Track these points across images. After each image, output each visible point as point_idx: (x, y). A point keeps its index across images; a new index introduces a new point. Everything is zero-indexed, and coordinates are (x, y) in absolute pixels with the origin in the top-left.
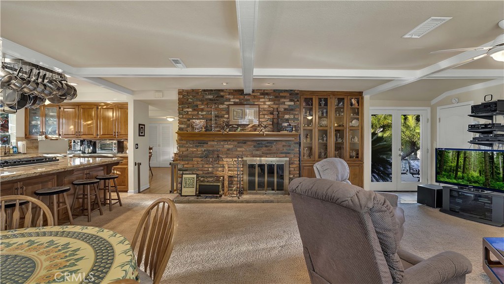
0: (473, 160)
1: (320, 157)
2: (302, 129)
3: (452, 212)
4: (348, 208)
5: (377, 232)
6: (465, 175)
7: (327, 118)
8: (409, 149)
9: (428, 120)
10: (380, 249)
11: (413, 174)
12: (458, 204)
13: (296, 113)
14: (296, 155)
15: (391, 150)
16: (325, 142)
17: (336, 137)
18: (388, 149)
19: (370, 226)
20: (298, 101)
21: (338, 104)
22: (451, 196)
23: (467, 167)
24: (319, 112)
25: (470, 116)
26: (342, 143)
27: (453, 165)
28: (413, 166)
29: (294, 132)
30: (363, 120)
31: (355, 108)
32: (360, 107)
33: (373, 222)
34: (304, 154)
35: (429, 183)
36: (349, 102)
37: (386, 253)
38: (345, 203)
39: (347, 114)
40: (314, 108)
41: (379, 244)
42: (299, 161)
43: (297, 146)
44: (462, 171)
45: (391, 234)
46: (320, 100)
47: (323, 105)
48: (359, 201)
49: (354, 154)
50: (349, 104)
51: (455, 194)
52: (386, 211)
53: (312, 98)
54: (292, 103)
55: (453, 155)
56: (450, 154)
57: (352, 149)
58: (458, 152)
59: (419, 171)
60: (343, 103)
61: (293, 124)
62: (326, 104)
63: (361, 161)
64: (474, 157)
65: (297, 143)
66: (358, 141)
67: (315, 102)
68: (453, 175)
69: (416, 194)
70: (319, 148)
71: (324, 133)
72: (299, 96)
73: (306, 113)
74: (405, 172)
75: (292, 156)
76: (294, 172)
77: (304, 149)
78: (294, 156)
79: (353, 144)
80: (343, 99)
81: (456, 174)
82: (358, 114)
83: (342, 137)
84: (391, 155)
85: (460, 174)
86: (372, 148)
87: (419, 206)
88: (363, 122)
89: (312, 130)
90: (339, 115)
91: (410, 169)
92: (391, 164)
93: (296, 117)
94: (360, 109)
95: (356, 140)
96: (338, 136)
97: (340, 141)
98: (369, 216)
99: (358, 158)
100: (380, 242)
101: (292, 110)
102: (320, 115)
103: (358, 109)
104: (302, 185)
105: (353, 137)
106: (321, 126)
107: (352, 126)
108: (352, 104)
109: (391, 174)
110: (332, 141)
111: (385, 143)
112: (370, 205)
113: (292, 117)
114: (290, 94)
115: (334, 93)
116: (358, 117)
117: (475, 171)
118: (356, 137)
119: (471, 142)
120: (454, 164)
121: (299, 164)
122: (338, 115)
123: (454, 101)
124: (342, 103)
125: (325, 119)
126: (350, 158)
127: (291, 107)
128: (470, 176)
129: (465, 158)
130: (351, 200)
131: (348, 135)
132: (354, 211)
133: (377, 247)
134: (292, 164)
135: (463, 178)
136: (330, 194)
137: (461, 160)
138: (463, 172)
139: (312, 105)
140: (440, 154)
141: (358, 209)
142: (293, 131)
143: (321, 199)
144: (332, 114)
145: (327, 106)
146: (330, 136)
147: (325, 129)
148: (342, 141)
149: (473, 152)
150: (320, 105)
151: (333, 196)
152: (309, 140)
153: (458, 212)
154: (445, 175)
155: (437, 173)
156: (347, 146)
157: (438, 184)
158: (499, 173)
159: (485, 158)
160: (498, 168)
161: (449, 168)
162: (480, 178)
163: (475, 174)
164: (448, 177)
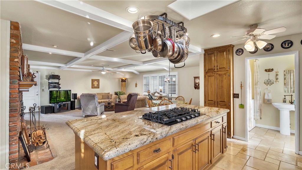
0: (62, 93)
6: (60, 99)
23: (60, 96)
56: (55, 92)
68: (56, 100)
81: (57, 99)
85: (58, 99)
117: (63, 98)
120: (56, 96)
137: (58, 94)
138: (59, 98)
140: (51, 92)
155: (50, 100)
157: (50, 104)
158: (70, 98)
159: (65, 92)
160: (69, 96)
161: (54, 97)
162: (64, 100)
163: (63, 99)
164: (54, 101)
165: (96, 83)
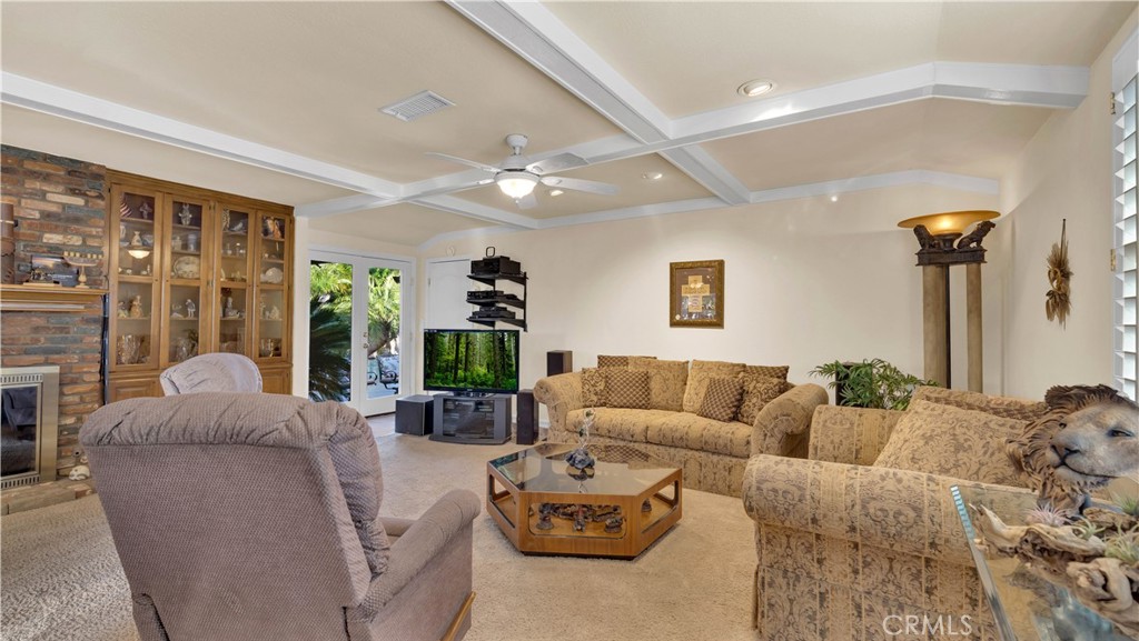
0: (478, 347)
1: (175, 358)
2: (113, 281)
3: (447, 437)
4: (279, 446)
5: (343, 485)
6: (468, 374)
7: (198, 256)
8: (381, 335)
9: (412, 280)
10: (349, 519)
11: (385, 383)
12: (454, 421)
13: (94, 231)
14: (89, 356)
15: (348, 338)
16: (191, 317)
17: (225, 306)
18: (343, 335)
19: (330, 474)
20: (100, 197)
21: (232, 226)
22: (446, 411)
23: (471, 359)
24: (174, 239)
25: (470, 277)
26: (240, 323)
27: (450, 358)
28: (386, 368)
29: (82, 286)
30: (293, 270)
31: (275, 242)
32: (286, 240)
33: (337, 465)
34: (120, 351)
35: (413, 394)
36: (260, 224)
37: (360, 522)
38: (270, 439)
39: (253, 252)
40: (157, 226)
41: (346, 508)
42: (102, 372)
43: (98, 329)
44: (463, 367)
45: (369, 482)
46: (179, 206)
47: (186, 222)
48: (306, 424)
49: (270, 347)
50: (261, 229)
51: (450, 405)
52: (360, 436)
53: (153, 199)
54: (79, 201)
55: (450, 339)
56: (447, 339)
57: (264, 337)
58: (458, 334)
59: (396, 376)
60: (246, 227)
61: (77, 262)
62: (197, 221)
63: (286, 362)
64: (480, 342)
65: (95, 321)
66: (281, 316)
67: (163, 211)
68: (451, 376)
69: (394, 417)
70: (171, 334)
71: (188, 295)
72: (105, 184)
73: (128, 238)
74: (372, 380)
75: (75, 358)
76: (81, 407)
77: (119, 339)
78: (82, 360)
79: (266, 325)
80: (245, 216)
81: (456, 374)
82: (281, 256)
83: (240, 307)
84: (350, 347)
85: (461, 373)
86: (311, 333)
87: (398, 438)
88: (293, 274)
89: (150, 285)
90: (234, 253)
91: (381, 374)
92: (348, 368)
93: (91, 242)
94: (286, 245)
95: (276, 314)
96: (230, 305)
97: (233, 315)
98: (327, 452)
99: (280, 355)
100: (348, 504)
101: (77, 220)
102: (178, 249)
103: (282, 244)
104: (135, 418)
105: (269, 309)
106: (180, 277)
107: (266, 283)
108: (266, 232)
109: (349, 387)
110: (211, 317)
111: (336, 323)
112: (331, 429)
113: (76, 241)
114: (69, 173)
115: (221, 198)
116: (281, 262)
117: (481, 365)
118: (275, 308)
119: (471, 319)
120: (452, 357)
121: (103, 381)
122: (230, 252)
123: (449, 251)
124: (240, 225)
125: (192, 258)
126: (260, 356)
127: (71, 213)
128: (475, 375)
129: (468, 344)
130: (287, 426)
131: (254, 301)
132: (294, 449)
133: (342, 514)
134: (74, 382)
135: (465, 380)
136: (227, 423)
137: (462, 349)
138: (466, 370)
139: (151, 216)
140: (431, 338)
141: (303, 442)
142: (79, 283)
143: (201, 443)
144: (214, 247)
145: (199, 224)
146: (208, 303)
147: (195, 284)
148: (241, 316)
149: (478, 334)
150: (178, 220)
151: (237, 428)
152: (137, 312)
153: (454, 435)
154: (438, 378)
155: (427, 376)
156: (252, 331)
157: (425, 393)
158: (511, 366)
159: (493, 342)
160: (509, 357)
161: (444, 364)
162: (489, 376)
163: (482, 370)
164: (444, 380)
165: (696, 293)
